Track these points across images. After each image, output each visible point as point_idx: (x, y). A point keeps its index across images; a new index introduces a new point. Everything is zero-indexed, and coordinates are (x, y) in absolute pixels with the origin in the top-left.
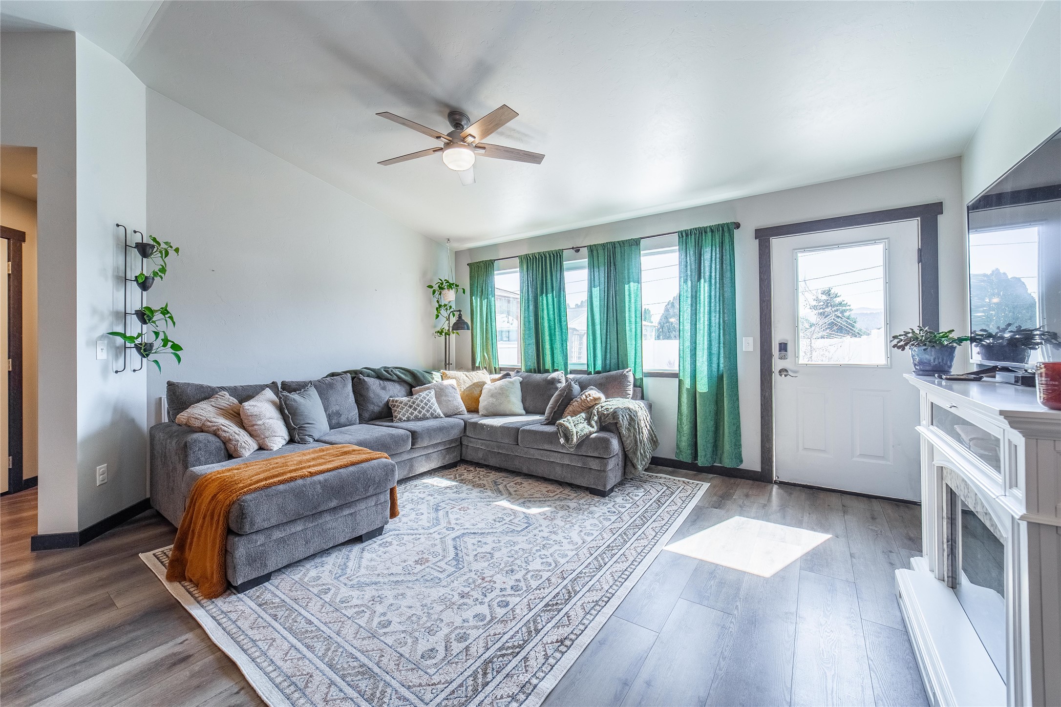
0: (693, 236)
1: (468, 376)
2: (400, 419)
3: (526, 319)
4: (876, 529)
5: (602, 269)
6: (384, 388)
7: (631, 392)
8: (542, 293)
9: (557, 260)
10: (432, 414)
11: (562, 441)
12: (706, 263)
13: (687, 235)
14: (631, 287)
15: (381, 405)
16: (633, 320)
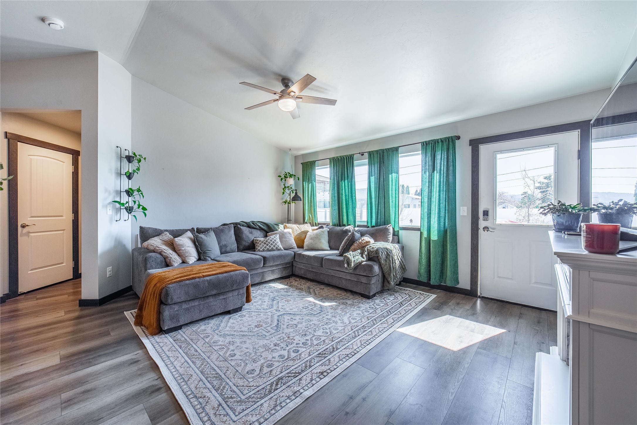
0: (430, 145)
1: (299, 227)
2: (259, 250)
3: (333, 195)
4: (538, 329)
5: (376, 165)
6: (251, 233)
7: (391, 239)
8: (342, 180)
9: (350, 160)
10: (277, 248)
11: (346, 265)
12: (438, 161)
13: (427, 144)
14: (392, 177)
15: (249, 242)
16: (394, 196)
